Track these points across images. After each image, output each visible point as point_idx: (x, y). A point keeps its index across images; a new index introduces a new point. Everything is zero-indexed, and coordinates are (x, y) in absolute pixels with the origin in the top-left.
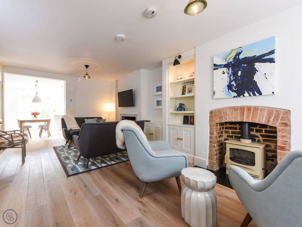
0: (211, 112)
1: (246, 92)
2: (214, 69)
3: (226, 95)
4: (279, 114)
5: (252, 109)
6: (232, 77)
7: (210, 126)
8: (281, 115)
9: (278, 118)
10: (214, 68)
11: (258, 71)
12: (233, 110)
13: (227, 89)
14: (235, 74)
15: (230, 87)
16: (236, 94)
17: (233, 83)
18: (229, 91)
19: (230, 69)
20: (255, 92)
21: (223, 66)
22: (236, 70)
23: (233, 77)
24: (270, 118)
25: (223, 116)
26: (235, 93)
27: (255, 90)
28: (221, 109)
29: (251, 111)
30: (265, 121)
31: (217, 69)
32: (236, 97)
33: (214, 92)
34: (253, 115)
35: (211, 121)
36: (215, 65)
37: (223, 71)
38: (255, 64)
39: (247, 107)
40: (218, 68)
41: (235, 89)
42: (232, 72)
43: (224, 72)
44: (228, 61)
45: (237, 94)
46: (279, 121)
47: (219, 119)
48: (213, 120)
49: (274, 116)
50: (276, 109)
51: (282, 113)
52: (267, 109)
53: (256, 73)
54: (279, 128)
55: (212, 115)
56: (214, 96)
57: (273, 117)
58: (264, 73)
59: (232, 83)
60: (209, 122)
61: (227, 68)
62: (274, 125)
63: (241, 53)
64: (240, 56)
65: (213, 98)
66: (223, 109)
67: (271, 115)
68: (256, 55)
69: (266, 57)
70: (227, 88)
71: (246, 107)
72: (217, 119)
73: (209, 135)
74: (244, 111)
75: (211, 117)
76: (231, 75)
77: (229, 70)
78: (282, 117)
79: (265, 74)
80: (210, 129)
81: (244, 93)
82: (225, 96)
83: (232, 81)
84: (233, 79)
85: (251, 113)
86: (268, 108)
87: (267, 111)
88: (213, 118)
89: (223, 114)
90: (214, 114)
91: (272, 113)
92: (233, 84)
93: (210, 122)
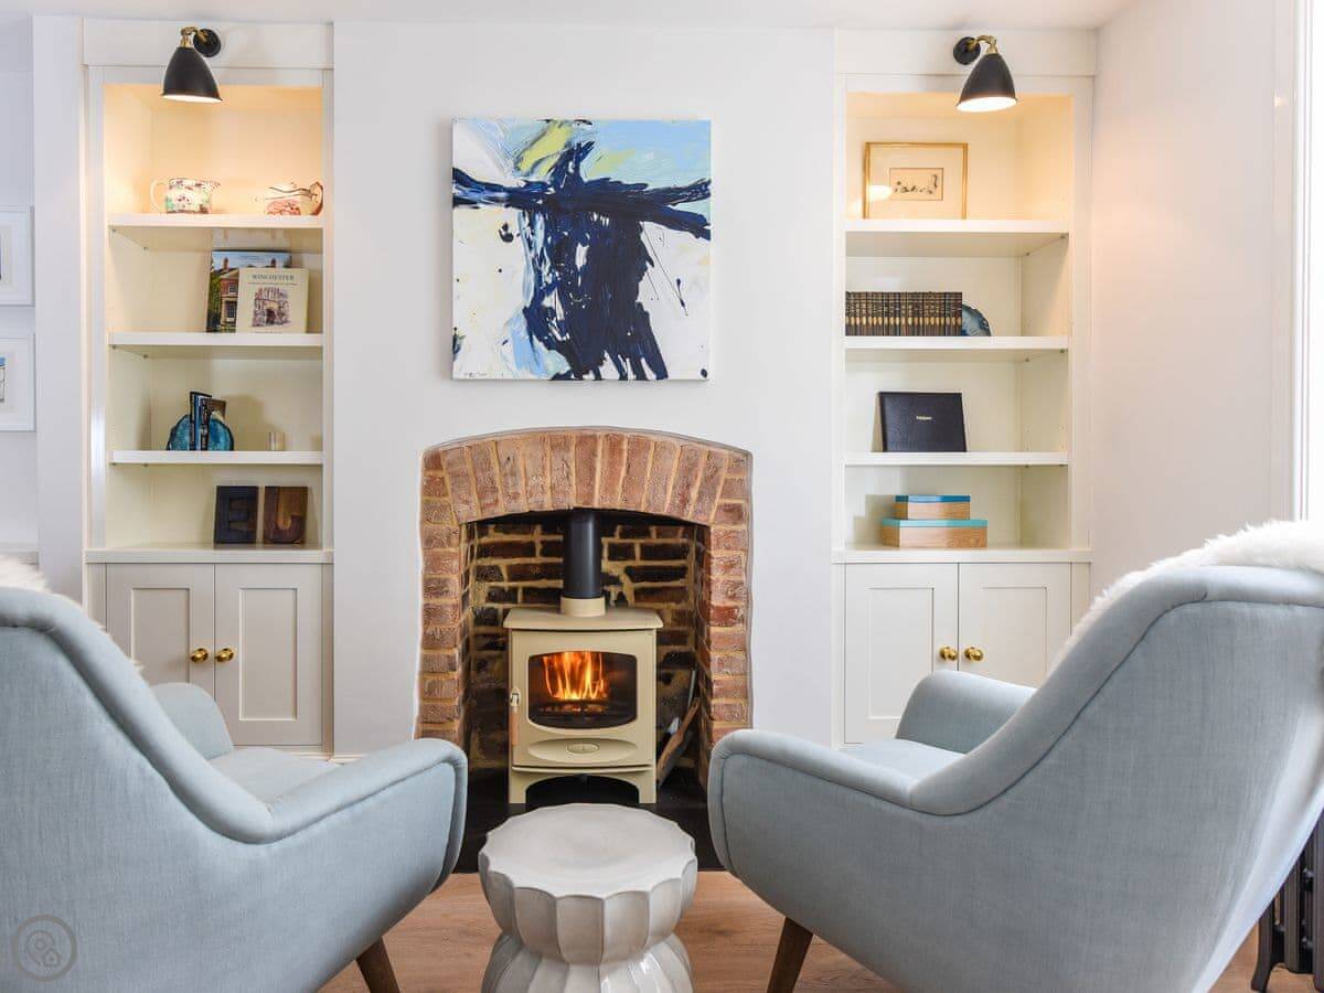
0: (434, 461)
1: (606, 355)
2: (457, 201)
3: (519, 366)
4: (716, 471)
5: (625, 446)
6: (545, 269)
7: (429, 541)
8: (724, 474)
9: (714, 488)
10: (458, 193)
11: (652, 264)
12: (548, 448)
13: (524, 327)
14: (559, 252)
15: (536, 319)
16: (566, 363)
17: (551, 301)
18: (531, 340)
19: (540, 220)
20: (643, 361)
21: (502, 195)
22: (566, 234)
23: (550, 271)
24: (688, 487)
25: (497, 480)
26: (563, 357)
27: (641, 353)
28: (486, 440)
29: (621, 451)
30: (672, 504)
31: (472, 203)
32: (565, 377)
33: (455, 339)
34: (628, 472)
35: (430, 512)
36: (459, 177)
37: (505, 227)
38: (641, 223)
39: (607, 436)
40: (474, 196)
41: (562, 335)
42: (549, 239)
43: (509, 231)
44: (527, 175)
45: (570, 361)
46: (718, 501)
47: (475, 497)
48: (443, 508)
49: (700, 475)
50: (707, 449)
51: (725, 464)
52: (677, 444)
53: (646, 269)
54: (716, 530)
55: (440, 474)
56: (457, 364)
57: (698, 484)
58: (676, 278)
59: (548, 302)
60: (422, 522)
61: (524, 215)
62: (700, 520)
63: (587, 153)
64: (583, 164)
65: (447, 372)
66: (496, 442)
67: (694, 473)
68: (646, 185)
69: (681, 207)
70: (522, 324)
71: (604, 434)
72: (467, 502)
73: (420, 600)
74: (594, 454)
75: (432, 488)
76: (542, 259)
77: (532, 225)
78: (726, 481)
79: (679, 282)
80: (426, 562)
81: (601, 361)
82: (511, 370)
83: (549, 289)
84: (550, 282)
85: (620, 463)
86: (682, 443)
87: (677, 455)
88: (445, 495)
89: (496, 469)
90: (450, 470)
91: (695, 465)
92: (551, 308)
93: (426, 519)
